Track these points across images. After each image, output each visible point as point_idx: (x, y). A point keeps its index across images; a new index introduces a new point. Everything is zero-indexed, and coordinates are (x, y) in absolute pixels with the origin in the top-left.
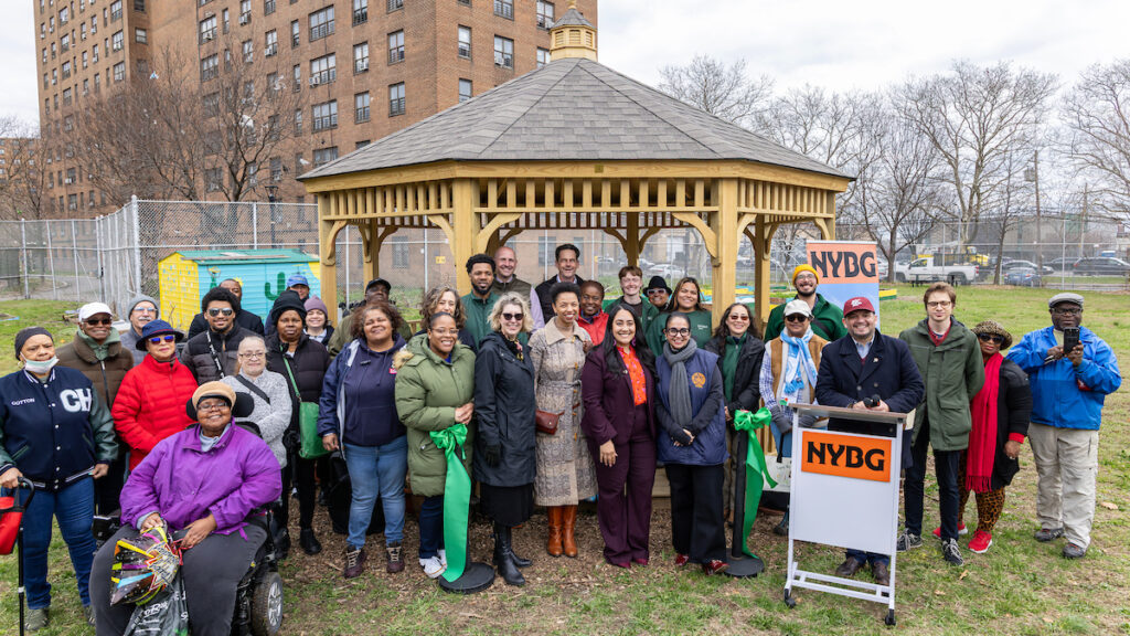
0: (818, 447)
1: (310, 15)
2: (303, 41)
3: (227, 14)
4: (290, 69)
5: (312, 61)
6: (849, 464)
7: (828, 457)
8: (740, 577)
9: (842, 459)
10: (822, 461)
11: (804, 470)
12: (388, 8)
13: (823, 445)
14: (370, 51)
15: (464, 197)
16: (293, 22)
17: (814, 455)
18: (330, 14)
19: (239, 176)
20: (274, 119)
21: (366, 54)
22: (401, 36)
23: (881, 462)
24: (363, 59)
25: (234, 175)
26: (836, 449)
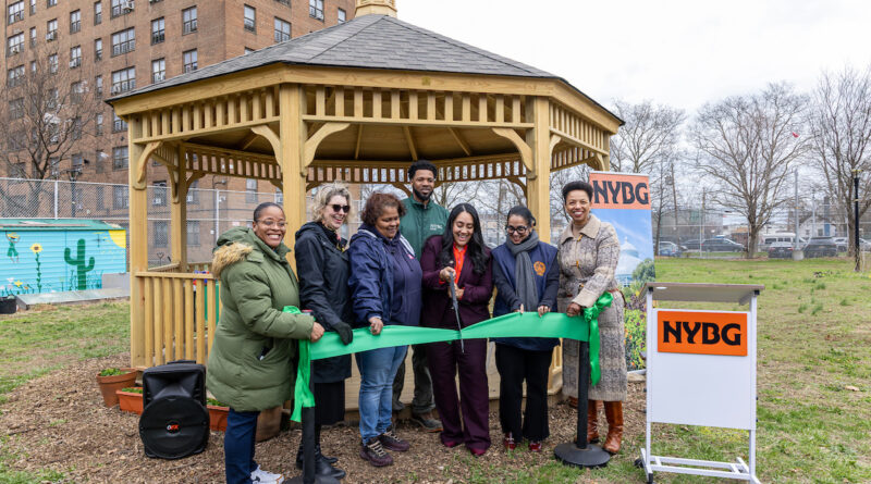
0: (674, 326)
1: (113, 34)
2: (106, 56)
3: (34, 32)
4: (92, 79)
5: (113, 73)
6: (705, 341)
7: (684, 335)
8: (591, 467)
9: (698, 337)
10: (679, 340)
11: (660, 350)
12: (184, 31)
13: (678, 324)
14: (167, 66)
15: (291, 105)
16: (96, 40)
17: (670, 334)
18: (131, 34)
19: (41, 166)
20: (76, 119)
21: (163, 68)
22: (195, 54)
23: (738, 337)
24: (160, 72)
25: (36, 164)
26: (692, 327)
